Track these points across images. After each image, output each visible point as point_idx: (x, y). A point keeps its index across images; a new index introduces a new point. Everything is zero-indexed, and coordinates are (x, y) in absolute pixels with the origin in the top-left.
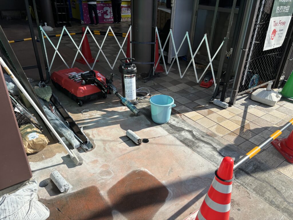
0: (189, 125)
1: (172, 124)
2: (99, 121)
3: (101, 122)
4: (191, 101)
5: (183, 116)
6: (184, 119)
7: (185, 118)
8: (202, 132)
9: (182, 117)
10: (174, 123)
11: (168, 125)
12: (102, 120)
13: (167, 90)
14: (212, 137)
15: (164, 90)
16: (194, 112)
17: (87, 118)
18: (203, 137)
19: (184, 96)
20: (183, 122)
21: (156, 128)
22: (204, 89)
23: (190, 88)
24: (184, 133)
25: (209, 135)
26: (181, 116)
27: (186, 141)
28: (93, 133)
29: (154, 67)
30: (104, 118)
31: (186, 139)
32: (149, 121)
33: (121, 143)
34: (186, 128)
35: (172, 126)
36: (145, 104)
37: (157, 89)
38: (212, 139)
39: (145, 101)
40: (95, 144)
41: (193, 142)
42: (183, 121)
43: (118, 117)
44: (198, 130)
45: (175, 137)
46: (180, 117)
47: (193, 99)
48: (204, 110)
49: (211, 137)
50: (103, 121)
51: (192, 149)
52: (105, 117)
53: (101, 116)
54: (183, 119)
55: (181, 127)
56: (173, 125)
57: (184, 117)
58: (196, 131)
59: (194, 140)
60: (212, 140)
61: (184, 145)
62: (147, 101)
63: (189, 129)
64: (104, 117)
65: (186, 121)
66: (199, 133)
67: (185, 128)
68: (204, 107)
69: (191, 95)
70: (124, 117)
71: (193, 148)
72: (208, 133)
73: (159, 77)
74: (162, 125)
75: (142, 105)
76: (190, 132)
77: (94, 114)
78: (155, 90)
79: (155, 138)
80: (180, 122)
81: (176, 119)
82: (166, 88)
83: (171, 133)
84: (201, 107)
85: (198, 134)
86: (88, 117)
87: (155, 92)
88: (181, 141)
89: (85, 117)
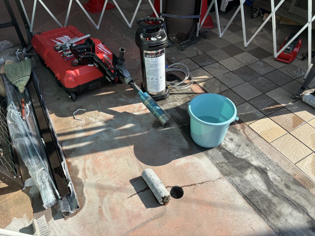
0: (260, 155)
1: (228, 150)
2: (98, 135)
3: (103, 139)
4: (261, 93)
5: (247, 129)
6: (249, 137)
7: (252, 136)
8: (284, 172)
9: (246, 132)
10: (230, 146)
11: (220, 153)
12: (104, 134)
13: (220, 67)
14: (306, 188)
15: (213, 65)
16: (266, 120)
17: (80, 128)
18: (288, 187)
19: (248, 82)
20: (247, 145)
21: (199, 158)
22: (282, 65)
23: (258, 63)
24: (252, 176)
25: (300, 181)
26: (243, 128)
27: (256, 199)
28: (85, 166)
29: (199, 24)
30: (109, 128)
31: (255, 192)
32: (187, 140)
33: (131, 196)
34: (255, 163)
35: (228, 155)
36: (180, 98)
37: (201, 65)
38: (305, 195)
39: (181, 92)
40: (85, 197)
41: (270, 202)
42: (248, 142)
43: (131, 128)
44: (278, 169)
45: (233, 184)
46: (242, 131)
47: (264, 88)
48: (285, 115)
49: (304, 187)
50: (106, 137)
51: (268, 220)
52: (111, 126)
53: (104, 124)
54: (248, 139)
55: (244, 157)
56: (230, 153)
57: (250, 131)
58: (274, 170)
59: (270, 195)
60: (306, 198)
61: (252, 208)
62: (184, 92)
63: (260, 164)
64: (109, 126)
65: (253, 143)
66: (279, 177)
67: (252, 160)
68: (284, 107)
69: (260, 78)
70: (142, 127)
71: (270, 218)
72: (296, 177)
73: (206, 38)
74: (210, 152)
75: (176, 101)
76: (262, 172)
77: (93, 120)
78: (198, 66)
79: (195, 185)
80: (242, 146)
81: (236, 138)
82: (217, 62)
83: (225, 175)
84: (280, 107)
85: (277, 178)
86: (83, 126)
87: (198, 70)
88: (245, 197)
89: (77, 126)
